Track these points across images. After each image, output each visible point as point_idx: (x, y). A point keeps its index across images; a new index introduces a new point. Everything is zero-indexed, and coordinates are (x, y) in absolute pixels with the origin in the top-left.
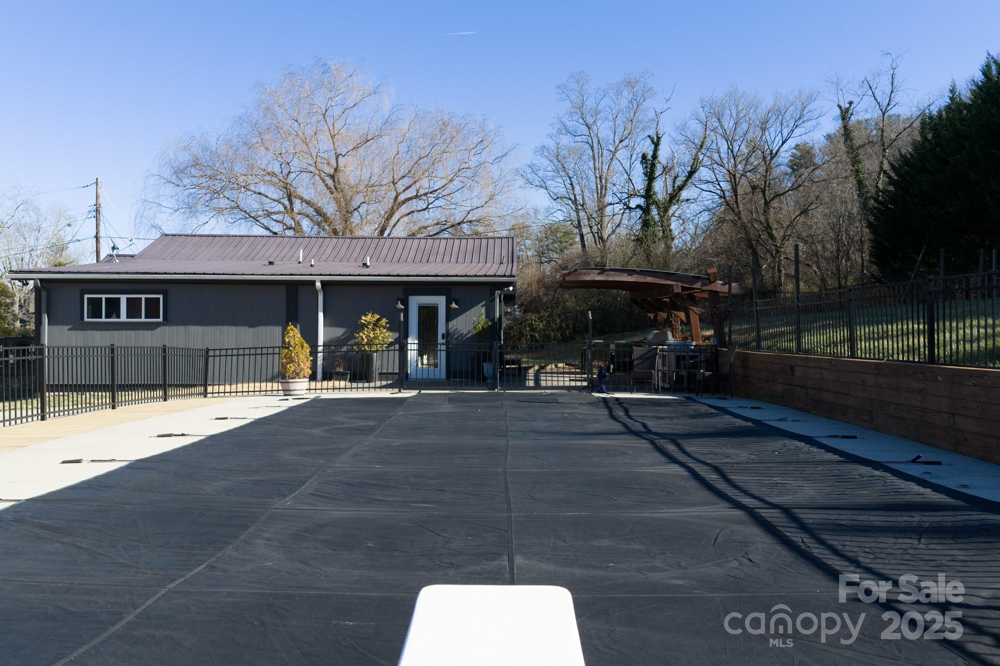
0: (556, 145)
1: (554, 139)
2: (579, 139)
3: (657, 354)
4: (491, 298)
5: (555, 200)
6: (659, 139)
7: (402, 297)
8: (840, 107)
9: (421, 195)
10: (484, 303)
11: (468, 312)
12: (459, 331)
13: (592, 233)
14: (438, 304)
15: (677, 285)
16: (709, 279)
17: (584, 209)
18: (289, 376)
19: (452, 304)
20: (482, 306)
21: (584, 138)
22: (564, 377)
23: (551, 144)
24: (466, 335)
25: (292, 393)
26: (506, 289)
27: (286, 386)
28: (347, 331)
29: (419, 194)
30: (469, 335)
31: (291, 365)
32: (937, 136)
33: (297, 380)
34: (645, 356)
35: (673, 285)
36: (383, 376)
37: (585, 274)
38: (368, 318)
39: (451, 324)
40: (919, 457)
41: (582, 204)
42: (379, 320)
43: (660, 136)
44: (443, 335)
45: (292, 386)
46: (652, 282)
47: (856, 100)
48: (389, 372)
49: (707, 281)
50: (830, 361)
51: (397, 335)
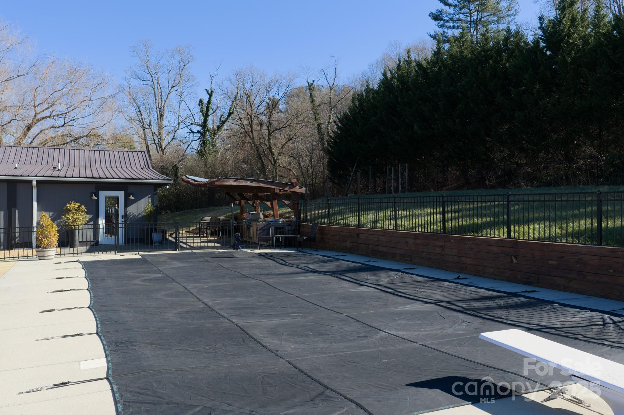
0: (129, 85)
1: (127, 80)
2: (145, 82)
3: (270, 227)
4: (154, 193)
5: (128, 121)
6: (212, 92)
7: (95, 191)
8: (308, 83)
9: (54, 116)
10: (150, 196)
11: (139, 201)
12: (133, 214)
13: (155, 144)
14: (119, 196)
15: (277, 188)
16: (293, 185)
17: (150, 128)
18: (43, 247)
19: (130, 196)
20: (149, 198)
21: (149, 83)
22: (194, 240)
23: (125, 84)
24: (138, 215)
25: (46, 258)
26: (164, 187)
27: (41, 254)
28: (55, 214)
29: (52, 115)
30: (140, 216)
31: (45, 239)
32: (361, 105)
33: (49, 249)
34: (264, 228)
35: (274, 188)
36: (82, 243)
37: (226, 181)
38: (72, 205)
39: (128, 209)
40: (460, 276)
41: (149, 125)
42: (79, 206)
43: (213, 90)
44: (122, 216)
45: (46, 254)
46: (263, 186)
47: (316, 80)
48: (88, 240)
49: (292, 186)
50: (385, 232)
51: (91, 216)
